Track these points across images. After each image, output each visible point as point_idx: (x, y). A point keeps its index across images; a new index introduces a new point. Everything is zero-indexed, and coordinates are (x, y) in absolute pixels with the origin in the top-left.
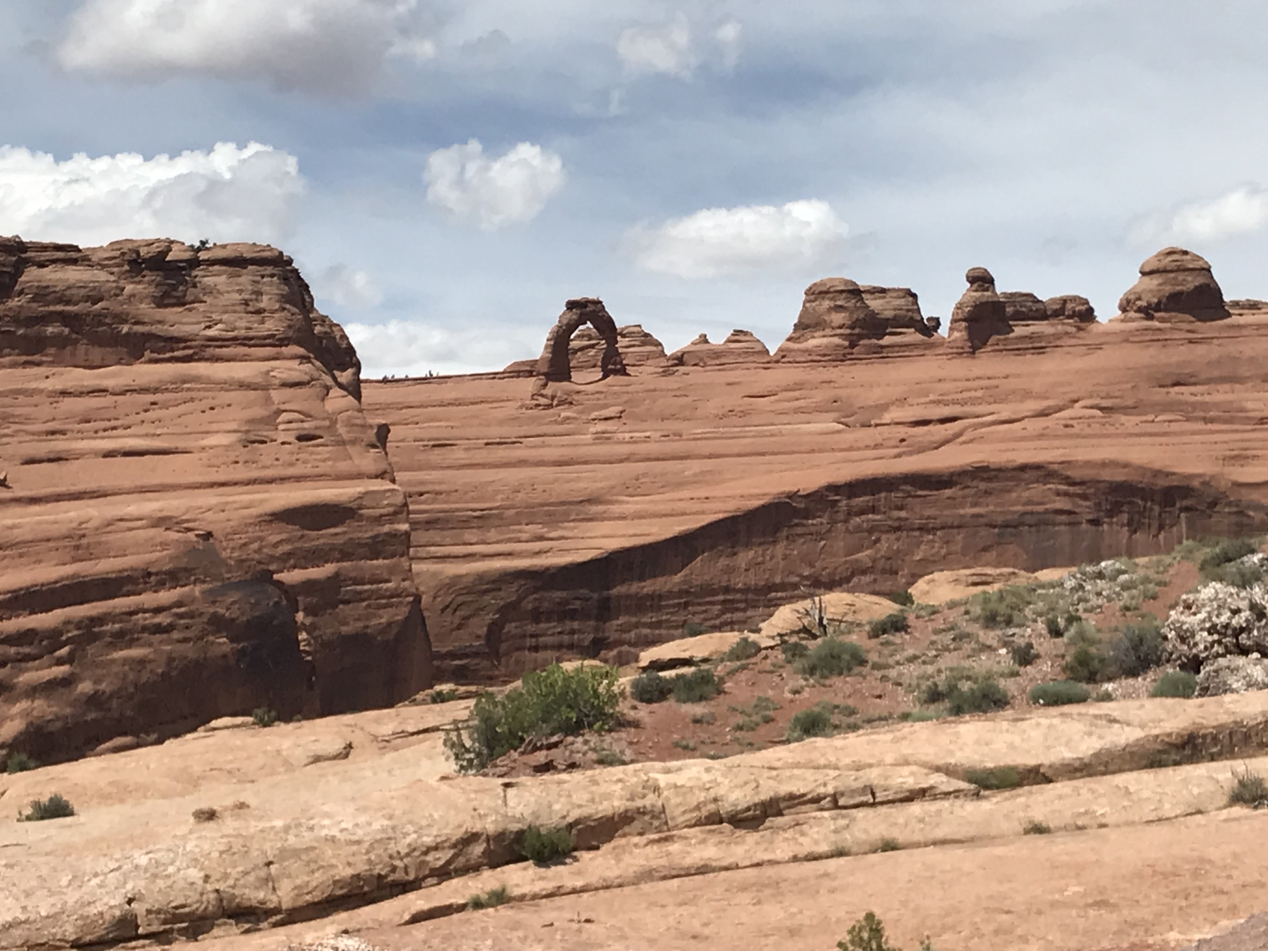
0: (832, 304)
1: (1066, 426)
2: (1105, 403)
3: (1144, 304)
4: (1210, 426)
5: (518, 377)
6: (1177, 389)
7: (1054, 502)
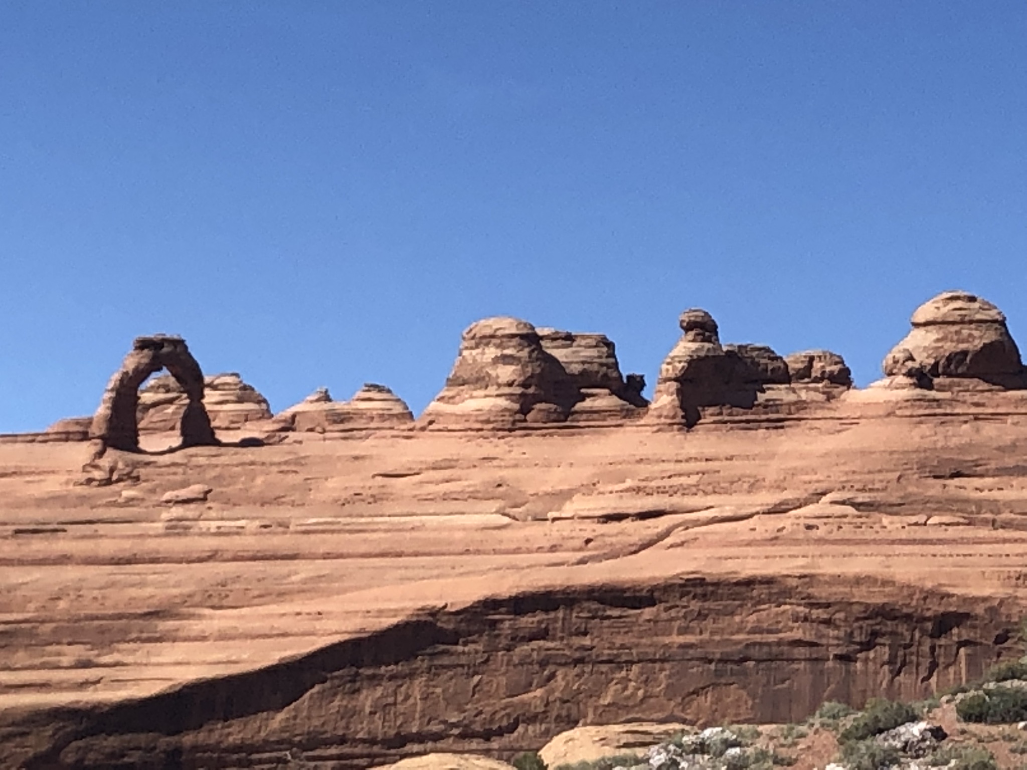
0: (499, 353)
1: (809, 527)
2: (861, 498)
3: (916, 365)
4: (1001, 533)
5: (67, 440)
6: (957, 481)
7: (791, 629)
